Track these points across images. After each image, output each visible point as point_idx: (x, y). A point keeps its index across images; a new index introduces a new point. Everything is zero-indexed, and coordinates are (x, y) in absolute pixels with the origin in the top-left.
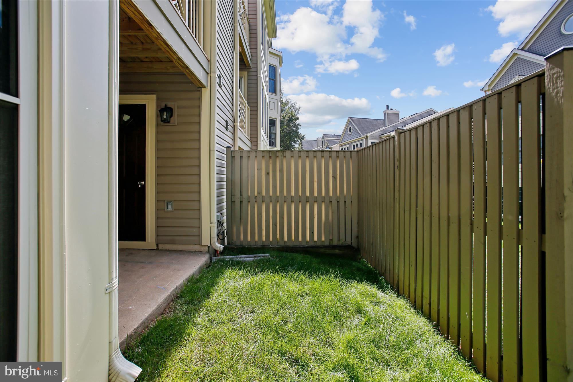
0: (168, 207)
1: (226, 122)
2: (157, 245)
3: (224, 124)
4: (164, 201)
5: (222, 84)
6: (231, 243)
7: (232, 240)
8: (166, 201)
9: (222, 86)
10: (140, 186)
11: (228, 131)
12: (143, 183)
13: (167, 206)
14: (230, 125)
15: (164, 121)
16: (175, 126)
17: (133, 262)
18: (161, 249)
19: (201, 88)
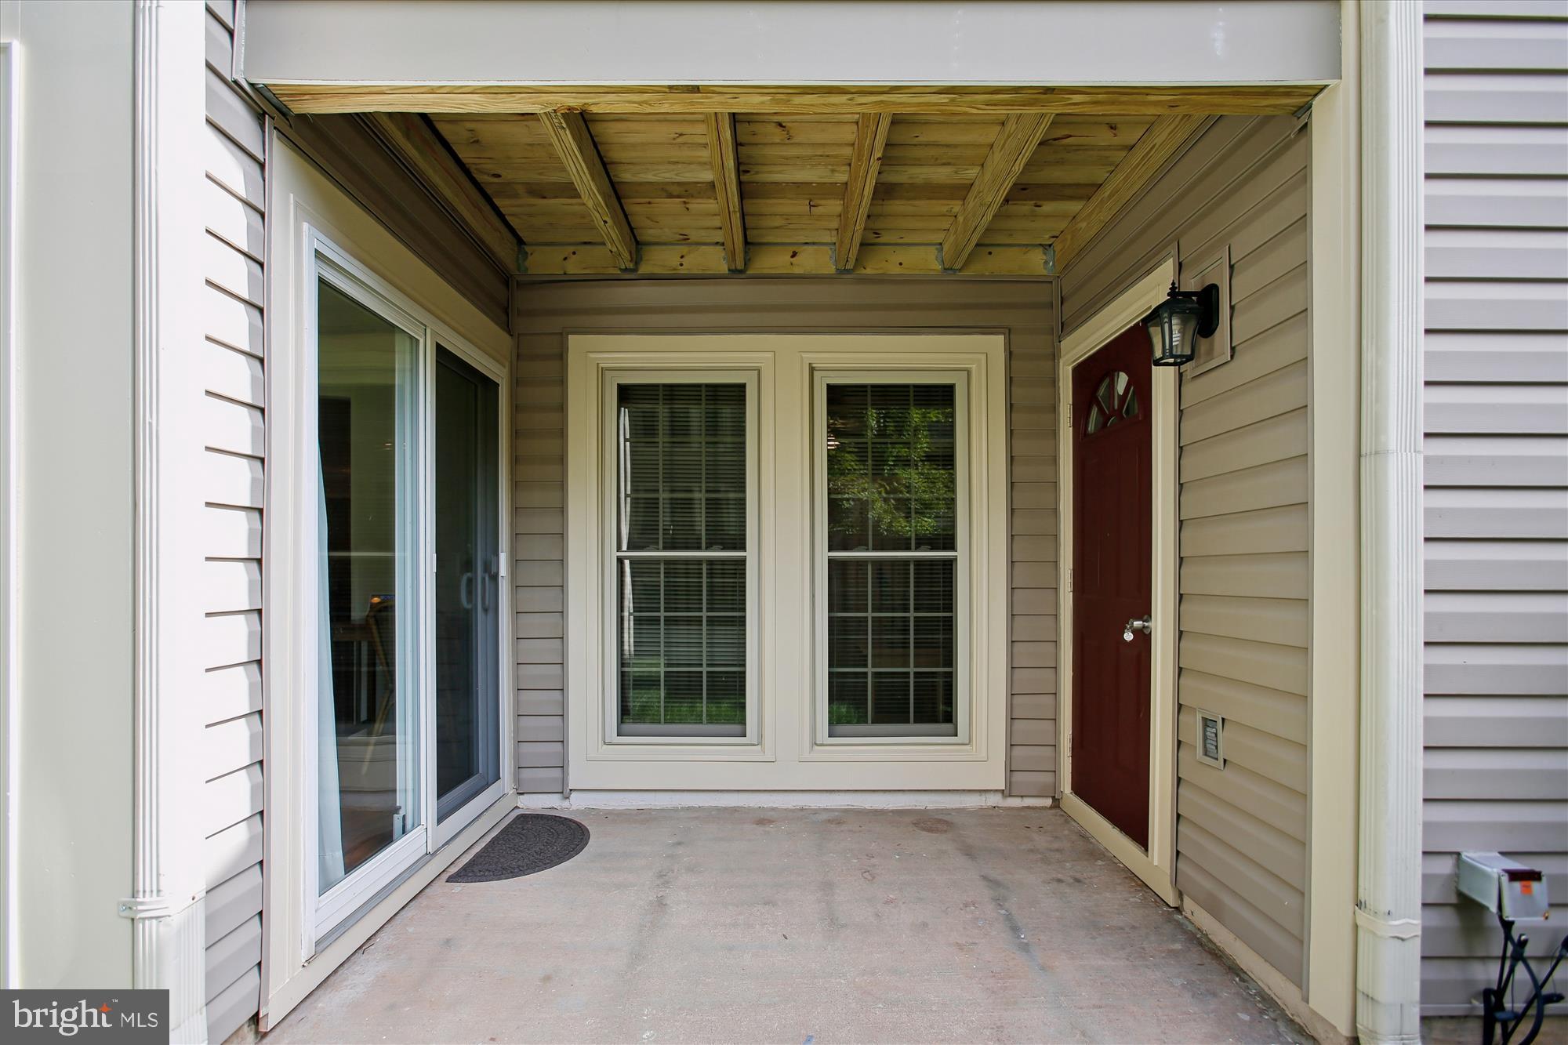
0: (1208, 743)
2: (1179, 894)
4: (1197, 710)
8: (1202, 716)
10: (1129, 636)
12: (1147, 624)
13: (1205, 738)
15: (1162, 359)
16: (1224, 364)
17: (1003, 912)
18: (1189, 915)
19: (1308, 107)
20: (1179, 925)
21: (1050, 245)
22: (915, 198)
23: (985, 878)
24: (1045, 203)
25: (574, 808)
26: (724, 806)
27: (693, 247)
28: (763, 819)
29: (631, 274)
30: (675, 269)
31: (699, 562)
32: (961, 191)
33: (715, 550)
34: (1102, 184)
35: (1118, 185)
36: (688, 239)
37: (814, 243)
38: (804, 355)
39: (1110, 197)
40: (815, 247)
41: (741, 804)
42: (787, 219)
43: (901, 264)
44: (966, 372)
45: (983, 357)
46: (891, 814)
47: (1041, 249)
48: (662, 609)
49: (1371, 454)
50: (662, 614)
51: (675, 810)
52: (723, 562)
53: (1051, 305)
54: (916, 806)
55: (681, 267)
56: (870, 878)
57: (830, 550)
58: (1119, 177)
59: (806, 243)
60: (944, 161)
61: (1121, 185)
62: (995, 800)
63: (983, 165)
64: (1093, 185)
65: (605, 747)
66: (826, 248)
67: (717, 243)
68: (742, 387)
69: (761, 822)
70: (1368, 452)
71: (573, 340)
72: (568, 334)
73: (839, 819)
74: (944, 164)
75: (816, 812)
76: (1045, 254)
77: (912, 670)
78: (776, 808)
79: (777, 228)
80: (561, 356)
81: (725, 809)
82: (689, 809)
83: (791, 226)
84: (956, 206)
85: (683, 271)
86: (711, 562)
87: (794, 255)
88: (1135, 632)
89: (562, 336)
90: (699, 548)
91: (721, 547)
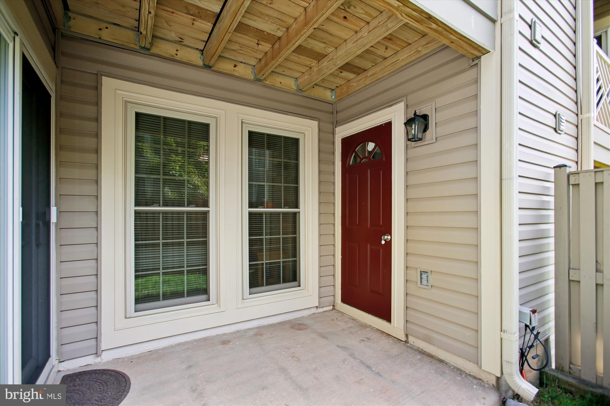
0: (422, 280)
1: (555, 116)
2: (407, 336)
3: (551, 121)
4: (417, 268)
5: (538, 38)
6: (567, 369)
7: (571, 363)
8: (420, 270)
9: (539, 43)
10: (383, 242)
11: (560, 134)
12: (389, 237)
13: (421, 278)
14: (566, 121)
15: (413, 138)
16: (432, 143)
17: (358, 360)
18: (412, 343)
19: (479, 58)
20: (408, 347)
21: (333, 90)
22: (301, 54)
23: (338, 346)
24: (345, 72)
25: (104, 361)
26: (199, 338)
27: (184, 47)
28: (224, 341)
29: (146, 51)
30: (172, 56)
31: (182, 213)
32: (319, 57)
33: (192, 207)
34: (366, 70)
35: (377, 71)
36: (183, 42)
37: (245, 63)
38: (239, 115)
39: (371, 75)
40: (245, 65)
41: (207, 335)
42: (241, 47)
43: (281, 83)
44: (304, 134)
45: (311, 129)
46: (278, 325)
47: (330, 91)
48: (161, 238)
49: (508, 179)
50: (161, 241)
51: (172, 347)
52: (196, 213)
53: (333, 113)
54: (285, 319)
55: (176, 56)
56: (298, 360)
57: (249, 207)
58: (377, 69)
59: (242, 62)
60: (325, 41)
61: (378, 72)
62: (314, 311)
63: (336, 48)
64: (364, 69)
65: (126, 320)
66: (250, 67)
67: (197, 49)
68: (207, 126)
69: (225, 342)
70: (506, 178)
71: (105, 79)
72: (102, 75)
73: (259, 332)
74: (323, 42)
75: (246, 331)
76: (331, 93)
77: (281, 260)
78: (225, 333)
79: (233, 50)
80: (97, 88)
81: (200, 340)
82: (179, 344)
83: (240, 51)
84: (314, 63)
85: (177, 58)
86: (189, 213)
87: (235, 66)
88: (385, 240)
89: (98, 76)
90: (184, 206)
91: (195, 205)
